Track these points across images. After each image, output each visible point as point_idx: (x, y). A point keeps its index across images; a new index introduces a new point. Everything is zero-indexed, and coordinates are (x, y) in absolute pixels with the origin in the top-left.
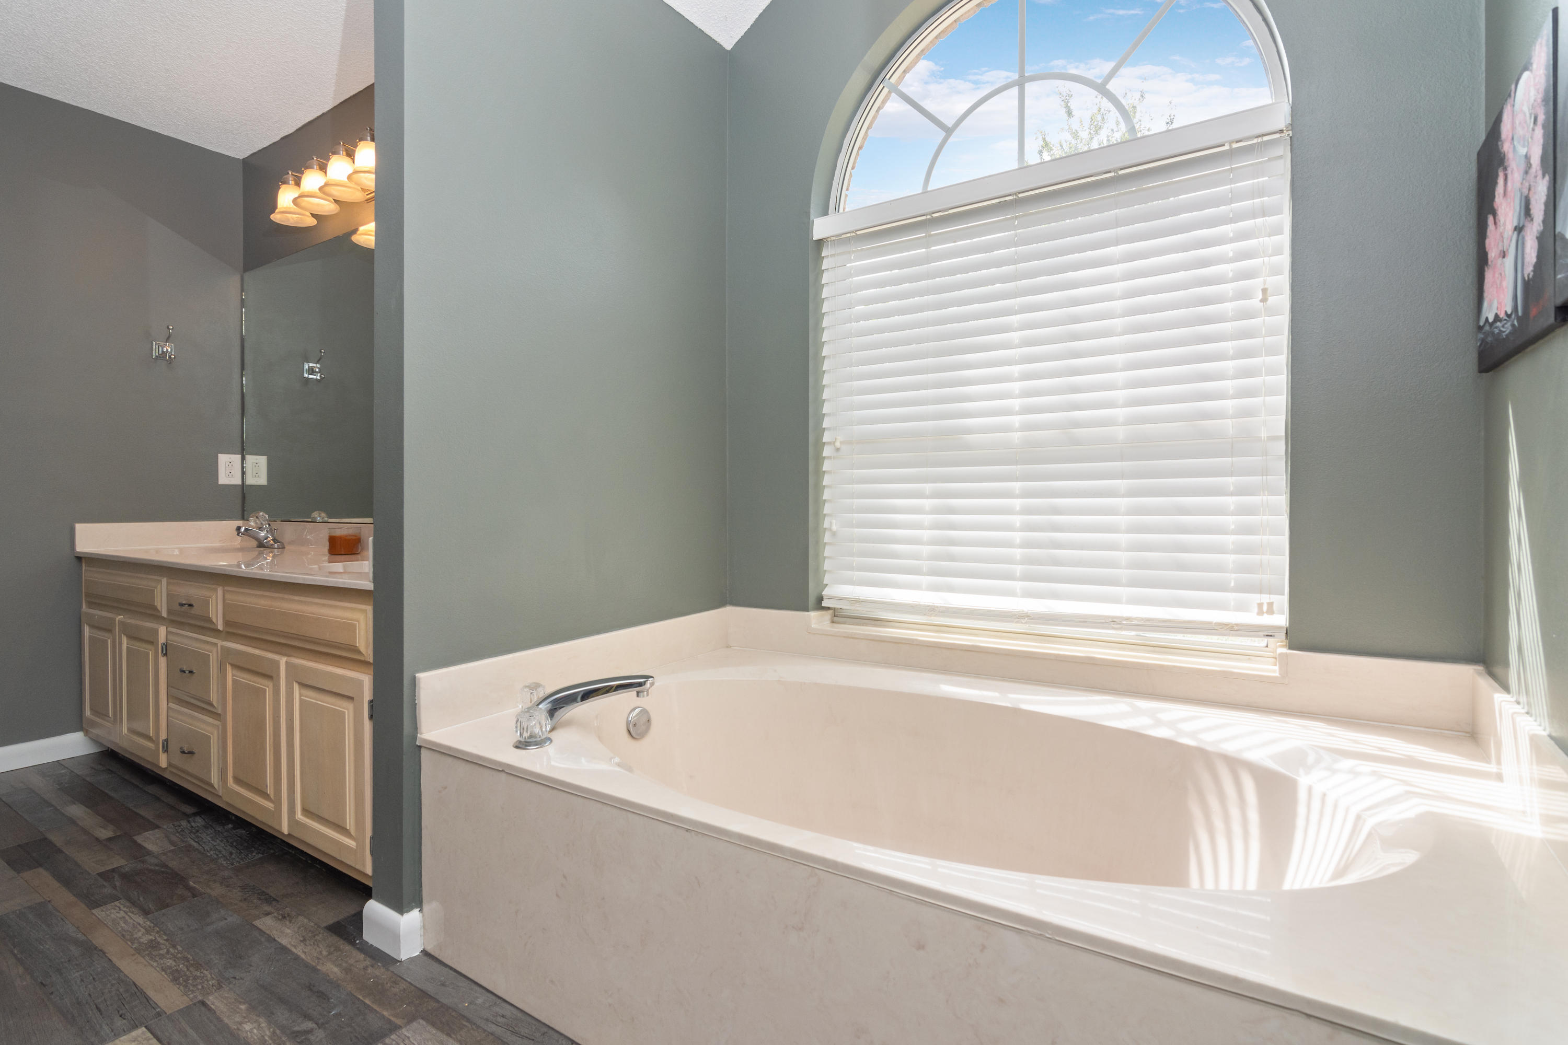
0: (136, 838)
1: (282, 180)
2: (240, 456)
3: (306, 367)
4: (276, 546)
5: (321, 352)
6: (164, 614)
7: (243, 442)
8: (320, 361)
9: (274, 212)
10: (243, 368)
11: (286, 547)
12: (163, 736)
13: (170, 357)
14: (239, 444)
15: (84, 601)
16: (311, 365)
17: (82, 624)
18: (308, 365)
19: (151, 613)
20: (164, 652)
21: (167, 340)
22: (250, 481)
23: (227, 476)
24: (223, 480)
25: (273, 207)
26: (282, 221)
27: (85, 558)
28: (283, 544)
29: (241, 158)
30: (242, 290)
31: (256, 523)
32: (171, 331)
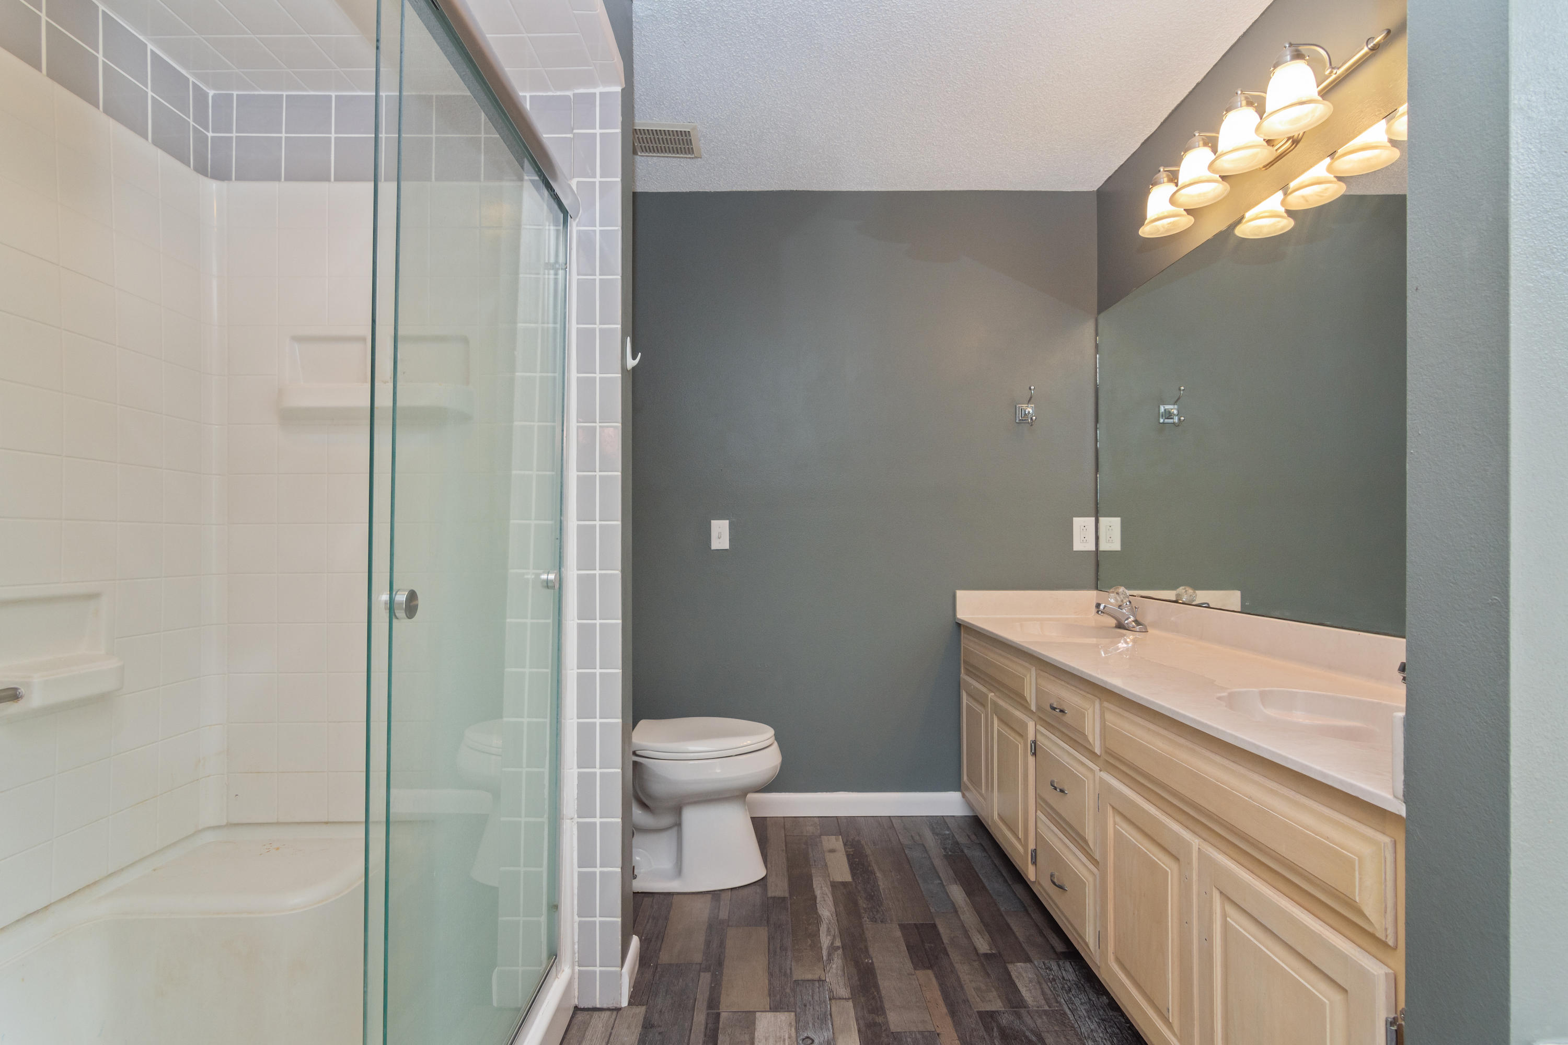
0: (1010, 967)
1: (1152, 182)
2: (1094, 518)
3: (1162, 409)
4: (1138, 628)
5: (1180, 389)
6: (1033, 708)
7: (1097, 504)
8: (1178, 403)
9: (1143, 225)
10: (1097, 421)
11: (1149, 630)
12: (1032, 846)
13: (1032, 419)
14: (1092, 505)
15: (962, 668)
16: (1167, 407)
17: (961, 691)
18: (1164, 407)
19: (1019, 699)
20: (1033, 751)
21: (1029, 401)
22: (1103, 547)
23: (1082, 541)
24: (1078, 546)
25: (1140, 218)
26: (1152, 234)
27: (964, 626)
28: (1145, 627)
29: (1096, 189)
30: (1097, 335)
31: (1117, 600)
32: (1032, 392)
